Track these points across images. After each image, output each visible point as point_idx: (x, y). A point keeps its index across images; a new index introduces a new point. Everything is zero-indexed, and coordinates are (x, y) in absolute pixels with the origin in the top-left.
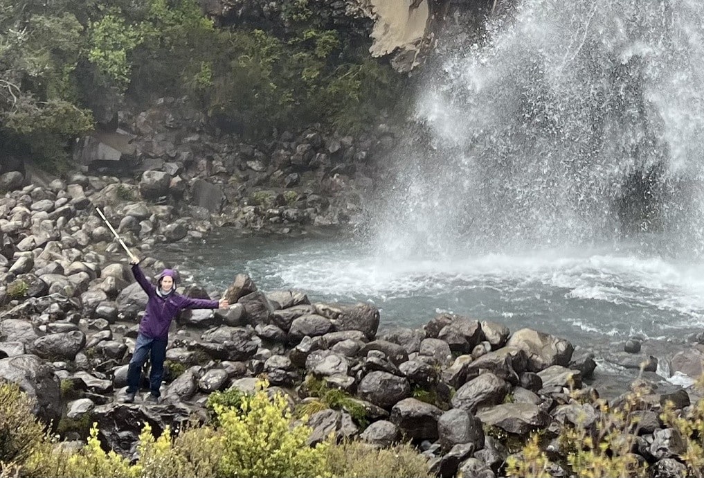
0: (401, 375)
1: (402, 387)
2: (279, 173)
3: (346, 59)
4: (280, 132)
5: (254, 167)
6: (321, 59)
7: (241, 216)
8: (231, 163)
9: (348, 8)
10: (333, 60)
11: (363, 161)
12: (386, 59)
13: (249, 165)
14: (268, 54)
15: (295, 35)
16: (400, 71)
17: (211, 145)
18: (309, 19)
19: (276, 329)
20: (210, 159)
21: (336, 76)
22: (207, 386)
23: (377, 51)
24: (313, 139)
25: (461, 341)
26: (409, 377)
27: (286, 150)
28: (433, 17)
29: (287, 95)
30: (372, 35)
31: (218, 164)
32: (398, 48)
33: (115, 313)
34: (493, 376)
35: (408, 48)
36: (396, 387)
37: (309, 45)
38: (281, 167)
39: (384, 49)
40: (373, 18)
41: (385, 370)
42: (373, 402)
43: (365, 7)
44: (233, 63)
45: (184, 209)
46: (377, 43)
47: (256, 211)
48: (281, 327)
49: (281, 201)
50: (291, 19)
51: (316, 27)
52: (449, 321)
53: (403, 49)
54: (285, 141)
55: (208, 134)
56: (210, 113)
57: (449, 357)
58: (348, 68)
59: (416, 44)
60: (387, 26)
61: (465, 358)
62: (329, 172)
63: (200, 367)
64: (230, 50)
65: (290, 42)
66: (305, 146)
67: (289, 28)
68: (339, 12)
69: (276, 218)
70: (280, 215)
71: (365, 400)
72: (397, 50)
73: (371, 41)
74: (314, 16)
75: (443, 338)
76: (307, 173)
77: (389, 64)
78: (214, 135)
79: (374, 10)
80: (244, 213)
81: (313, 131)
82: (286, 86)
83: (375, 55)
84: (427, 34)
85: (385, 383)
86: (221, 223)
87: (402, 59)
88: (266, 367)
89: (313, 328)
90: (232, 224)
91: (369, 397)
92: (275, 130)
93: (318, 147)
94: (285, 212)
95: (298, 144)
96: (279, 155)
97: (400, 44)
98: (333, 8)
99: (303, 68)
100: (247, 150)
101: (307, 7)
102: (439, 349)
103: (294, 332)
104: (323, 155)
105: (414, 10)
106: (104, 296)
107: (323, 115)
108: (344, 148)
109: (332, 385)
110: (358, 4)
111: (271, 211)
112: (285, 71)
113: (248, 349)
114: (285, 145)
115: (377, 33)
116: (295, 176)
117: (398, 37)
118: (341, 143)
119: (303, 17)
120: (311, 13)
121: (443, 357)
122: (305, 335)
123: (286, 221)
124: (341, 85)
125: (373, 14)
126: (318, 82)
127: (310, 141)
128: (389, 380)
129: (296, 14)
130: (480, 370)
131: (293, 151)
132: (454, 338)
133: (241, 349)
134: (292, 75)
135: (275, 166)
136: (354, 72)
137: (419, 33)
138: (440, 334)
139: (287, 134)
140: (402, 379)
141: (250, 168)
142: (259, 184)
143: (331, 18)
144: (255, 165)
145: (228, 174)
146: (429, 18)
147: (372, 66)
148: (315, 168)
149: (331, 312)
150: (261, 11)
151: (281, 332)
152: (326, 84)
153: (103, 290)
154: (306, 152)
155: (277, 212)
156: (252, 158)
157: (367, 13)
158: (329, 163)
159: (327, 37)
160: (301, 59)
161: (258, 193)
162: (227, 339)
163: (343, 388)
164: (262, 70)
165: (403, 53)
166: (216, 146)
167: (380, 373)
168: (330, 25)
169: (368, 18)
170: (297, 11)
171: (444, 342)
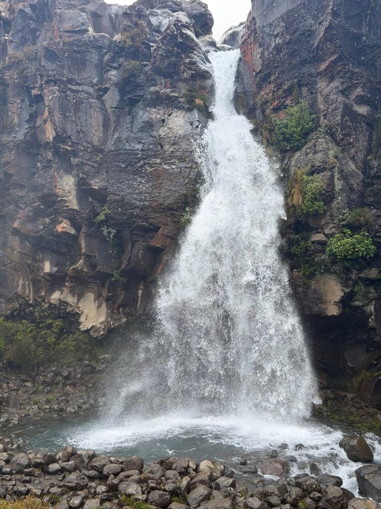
0: (166, 491)
1: (168, 497)
2: (41, 387)
3: (67, 332)
4: (38, 368)
5: (28, 385)
6: (56, 333)
7: (31, 410)
8: (18, 384)
9: (68, 309)
10: (61, 333)
11: (79, 379)
12: (87, 331)
13: (26, 385)
14: (30, 332)
15: (42, 323)
16: (95, 336)
17: (6, 376)
18: (49, 314)
19: (96, 472)
20: (8, 383)
21: (63, 340)
22: (74, 505)
23: (83, 328)
24: (55, 370)
25: (183, 470)
26: (170, 492)
27: (43, 376)
28: (109, 311)
29: (40, 350)
30: (80, 320)
31: (11, 385)
32: (93, 326)
33: (11, 471)
34: (205, 487)
35: (98, 325)
36: (165, 497)
37: (49, 326)
38: (42, 385)
39: (86, 327)
40: (80, 312)
41: (159, 490)
42: (156, 506)
43: (76, 308)
44: (15, 337)
45: (4, 410)
46: (83, 324)
47: (38, 408)
48: (97, 471)
49: (48, 402)
50: (40, 315)
51: (52, 318)
52: (175, 461)
53: (96, 326)
54: (42, 372)
55: (4, 371)
56: (5, 361)
57: (179, 478)
58: (69, 336)
59: (101, 324)
60: (87, 316)
61: (187, 479)
62: (65, 385)
63: (67, 496)
64: (13, 331)
65: (41, 326)
66: (52, 374)
67: (39, 319)
68: (63, 311)
69: (48, 410)
70: (50, 408)
71: (152, 505)
72: (93, 327)
73: (80, 324)
74: (51, 313)
75: (174, 469)
76: (53, 386)
77: (89, 333)
78: (7, 372)
79: (80, 309)
80: (33, 409)
81: (54, 366)
82: (39, 346)
83: (82, 330)
84: (107, 319)
85: (160, 496)
86: (23, 415)
87: (96, 331)
88: (97, 492)
89: (114, 470)
90: (28, 415)
91: (154, 504)
92: (36, 367)
93: (57, 374)
94: (52, 407)
95: (48, 373)
96: (39, 379)
97: (94, 324)
98: (61, 309)
99: (47, 338)
100: (24, 377)
101: (48, 309)
102: (174, 475)
103: (105, 473)
104: (61, 378)
105: (100, 309)
106: (4, 463)
107: (58, 358)
108: (70, 373)
109: (137, 500)
110: (72, 307)
111: (45, 407)
112: (39, 339)
113: (85, 484)
114: (42, 374)
115: (82, 319)
116: (49, 388)
117: (92, 320)
118: (69, 371)
119: (46, 314)
120: (50, 312)
121: (177, 479)
122: (110, 474)
123: (53, 411)
124: (66, 344)
125: (80, 311)
126: (54, 344)
127: (54, 371)
128: (162, 494)
129: (43, 312)
130: (197, 484)
131: (46, 377)
132: (179, 469)
133: (82, 484)
134: (42, 341)
135: (39, 384)
136: (72, 337)
137: (103, 319)
138: (173, 468)
139: (42, 369)
140: (168, 493)
141: (26, 386)
142: (33, 393)
143: (60, 313)
144: (28, 384)
145: (17, 390)
146: (107, 311)
147: (80, 335)
148: (57, 383)
149: (118, 461)
150: (25, 312)
151: (98, 473)
152: (58, 344)
153: (2, 460)
154: (52, 377)
155: (48, 407)
156: (27, 381)
157: (77, 310)
158: (64, 381)
159: (58, 322)
160: (46, 334)
161: (36, 398)
162: (75, 480)
163: (142, 500)
164: (28, 340)
165: (96, 328)
166: (8, 376)
167: (157, 491)
168: (59, 317)
169: (78, 313)
170: (43, 311)
171: (176, 472)
